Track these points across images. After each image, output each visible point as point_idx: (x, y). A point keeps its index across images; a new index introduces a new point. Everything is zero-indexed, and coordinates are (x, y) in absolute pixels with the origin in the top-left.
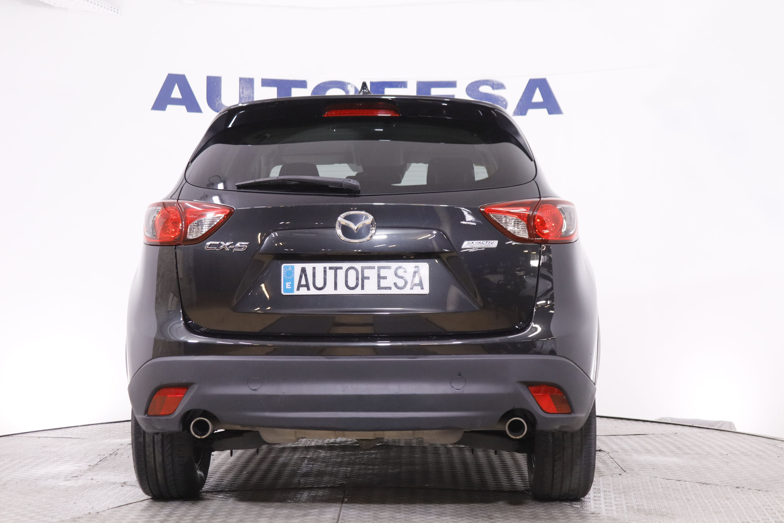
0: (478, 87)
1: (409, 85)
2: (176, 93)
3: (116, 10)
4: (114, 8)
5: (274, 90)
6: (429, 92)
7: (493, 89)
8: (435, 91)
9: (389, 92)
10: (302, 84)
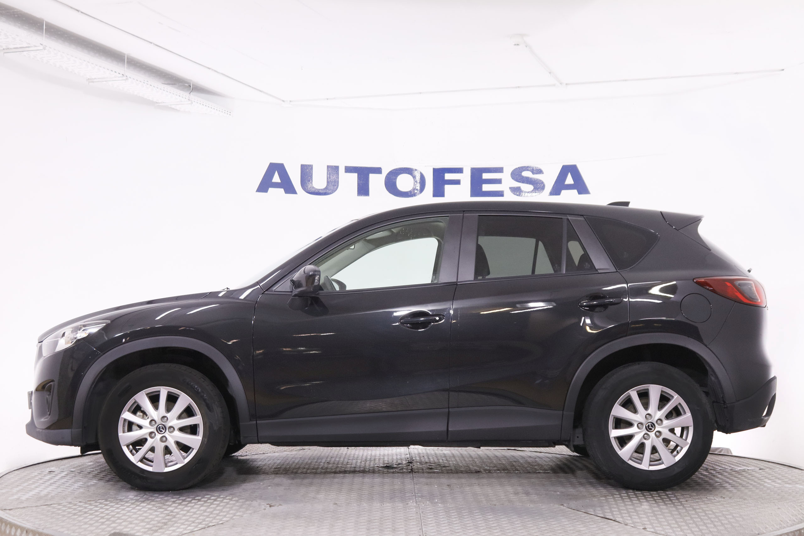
0: (521, 172)
1: (464, 171)
2: (276, 178)
3: (229, 113)
4: (228, 112)
5: (355, 176)
6: (481, 176)
7: (533, 173)
8: (485, 176)
9: (448, 176)
10: (378, 171)
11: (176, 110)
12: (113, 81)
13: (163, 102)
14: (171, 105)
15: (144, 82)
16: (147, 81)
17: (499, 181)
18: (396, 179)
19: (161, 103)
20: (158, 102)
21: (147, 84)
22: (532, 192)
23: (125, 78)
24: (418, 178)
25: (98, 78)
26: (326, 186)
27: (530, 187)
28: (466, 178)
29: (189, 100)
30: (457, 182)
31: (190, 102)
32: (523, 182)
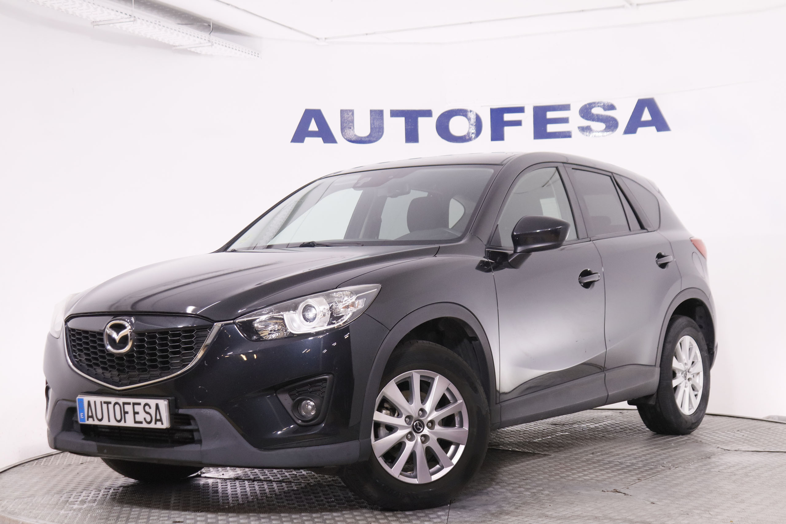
0: (591, 109)
1: (526, 110)
2: (313, 127)
3: (256, 55)
4: (255, 53)
5: (401, 121)
6: (545, 115)
7: (605, 109)
8: (550, 115)
9: (508, 117)
10: (428, 113)
11: (197, 53)
12: (120, 22)
13: (181, 45)
14: (190, 48)
15: (155, 22)
16: (159, 22)
17: (565, 120)
18: (448, 122)
19: (179, 46)
20: (174, 45)
21: (159, 25)
22: (602, 131)
23: (132, 19)
24: (473, 120)
25: (103, 21)
26: (370, 134)
27: (602, 126)
28: (528, 118)
29: (209, 41)
30: (518, 123)
31: (210, 44)
32: (593, 120)
